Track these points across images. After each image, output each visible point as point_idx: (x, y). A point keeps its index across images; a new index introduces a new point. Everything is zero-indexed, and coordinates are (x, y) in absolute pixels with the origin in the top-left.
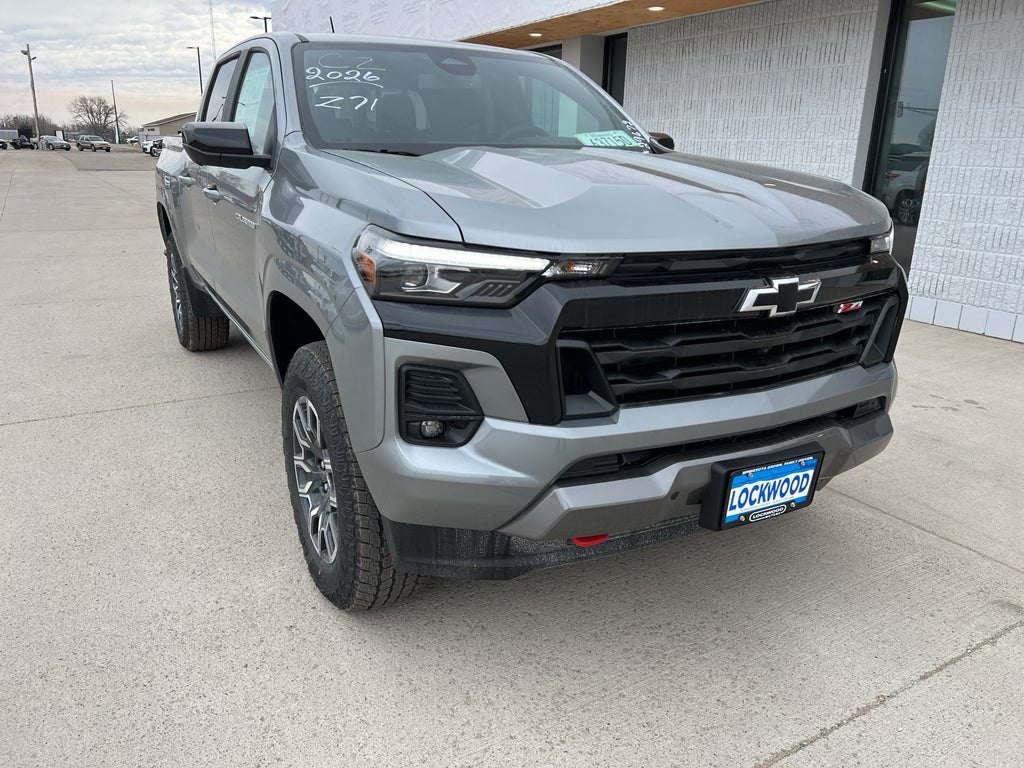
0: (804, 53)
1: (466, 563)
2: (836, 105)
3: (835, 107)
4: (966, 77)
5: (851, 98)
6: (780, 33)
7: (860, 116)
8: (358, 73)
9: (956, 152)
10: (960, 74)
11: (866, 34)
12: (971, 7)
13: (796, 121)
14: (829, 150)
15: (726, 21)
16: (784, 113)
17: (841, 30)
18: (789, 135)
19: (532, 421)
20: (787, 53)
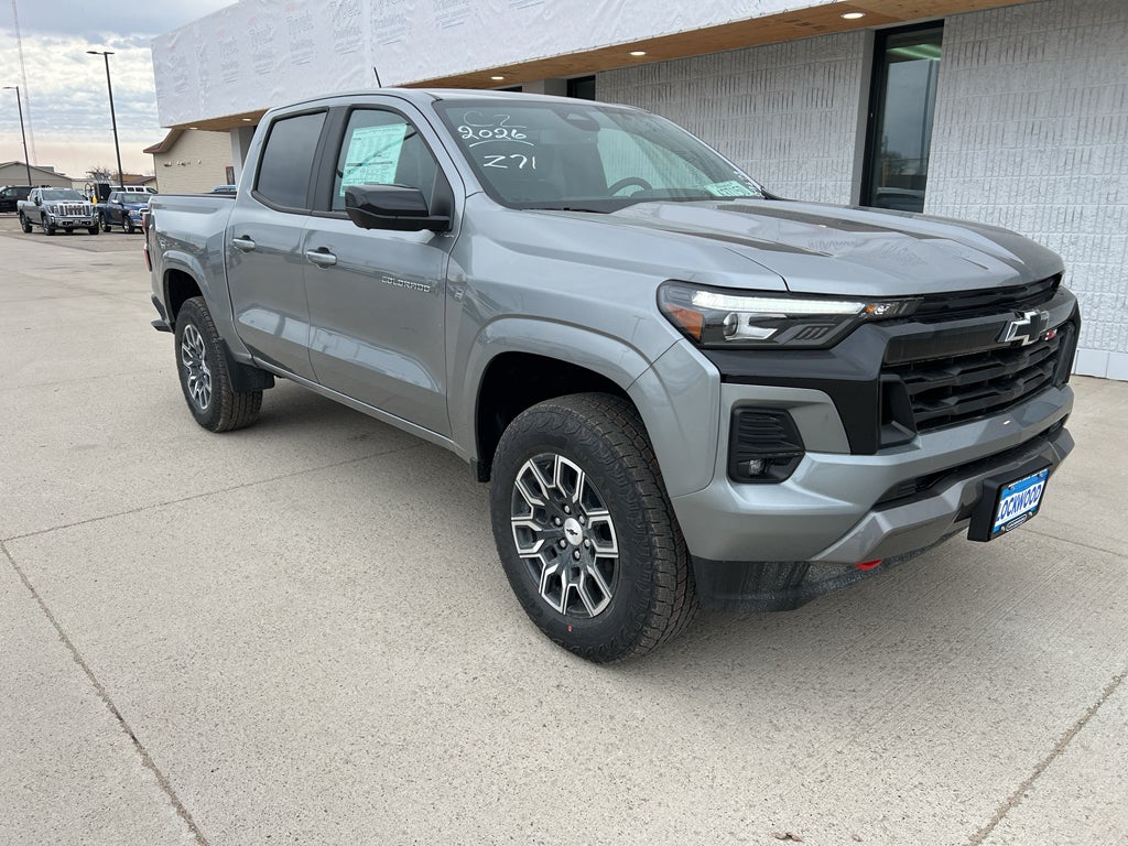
0: (790, 99)
1: (766, 596)
2: (827, 148)
3: (826, 150)
4: (955, 121)
5: (842, 141)
6: (764, 77)
7: (852, 159)
8: (506, 132)
9: (950, 192)
10: (949, 118)
11: (853, 80)
12: (956, 54)
13: (786, 164)
14: (823, 191)
15: (705, 66)
16: (773, 156)
17: (827, 76)
18: (781, 177)
19: (853, 452)
20: (771, 99)
